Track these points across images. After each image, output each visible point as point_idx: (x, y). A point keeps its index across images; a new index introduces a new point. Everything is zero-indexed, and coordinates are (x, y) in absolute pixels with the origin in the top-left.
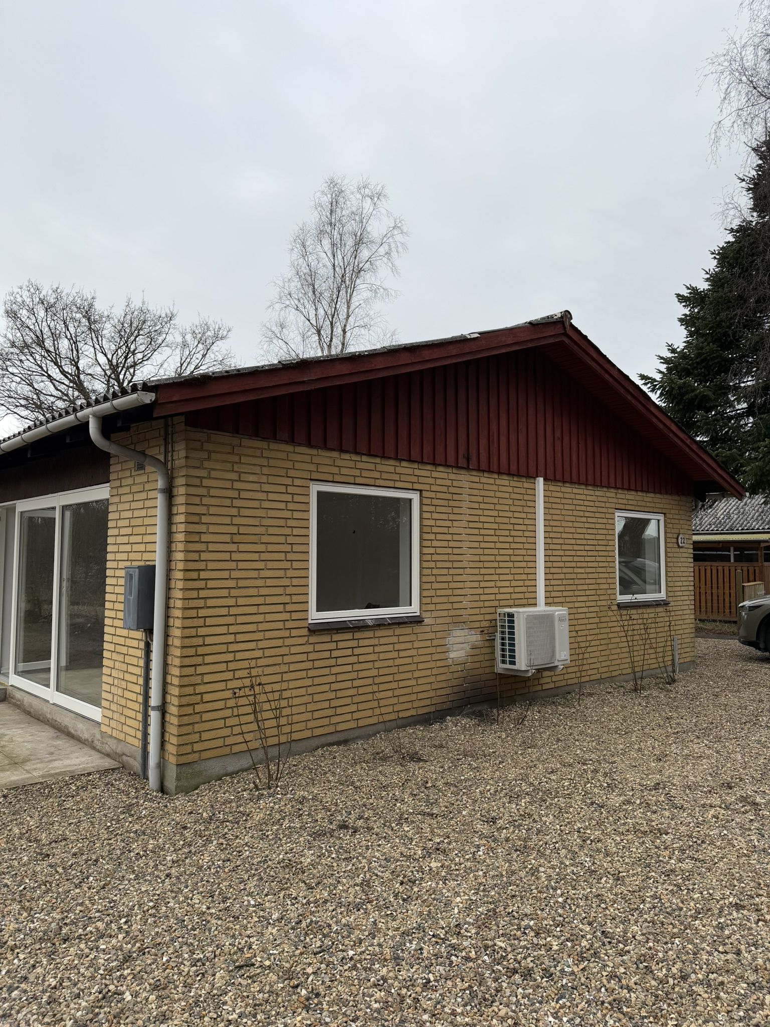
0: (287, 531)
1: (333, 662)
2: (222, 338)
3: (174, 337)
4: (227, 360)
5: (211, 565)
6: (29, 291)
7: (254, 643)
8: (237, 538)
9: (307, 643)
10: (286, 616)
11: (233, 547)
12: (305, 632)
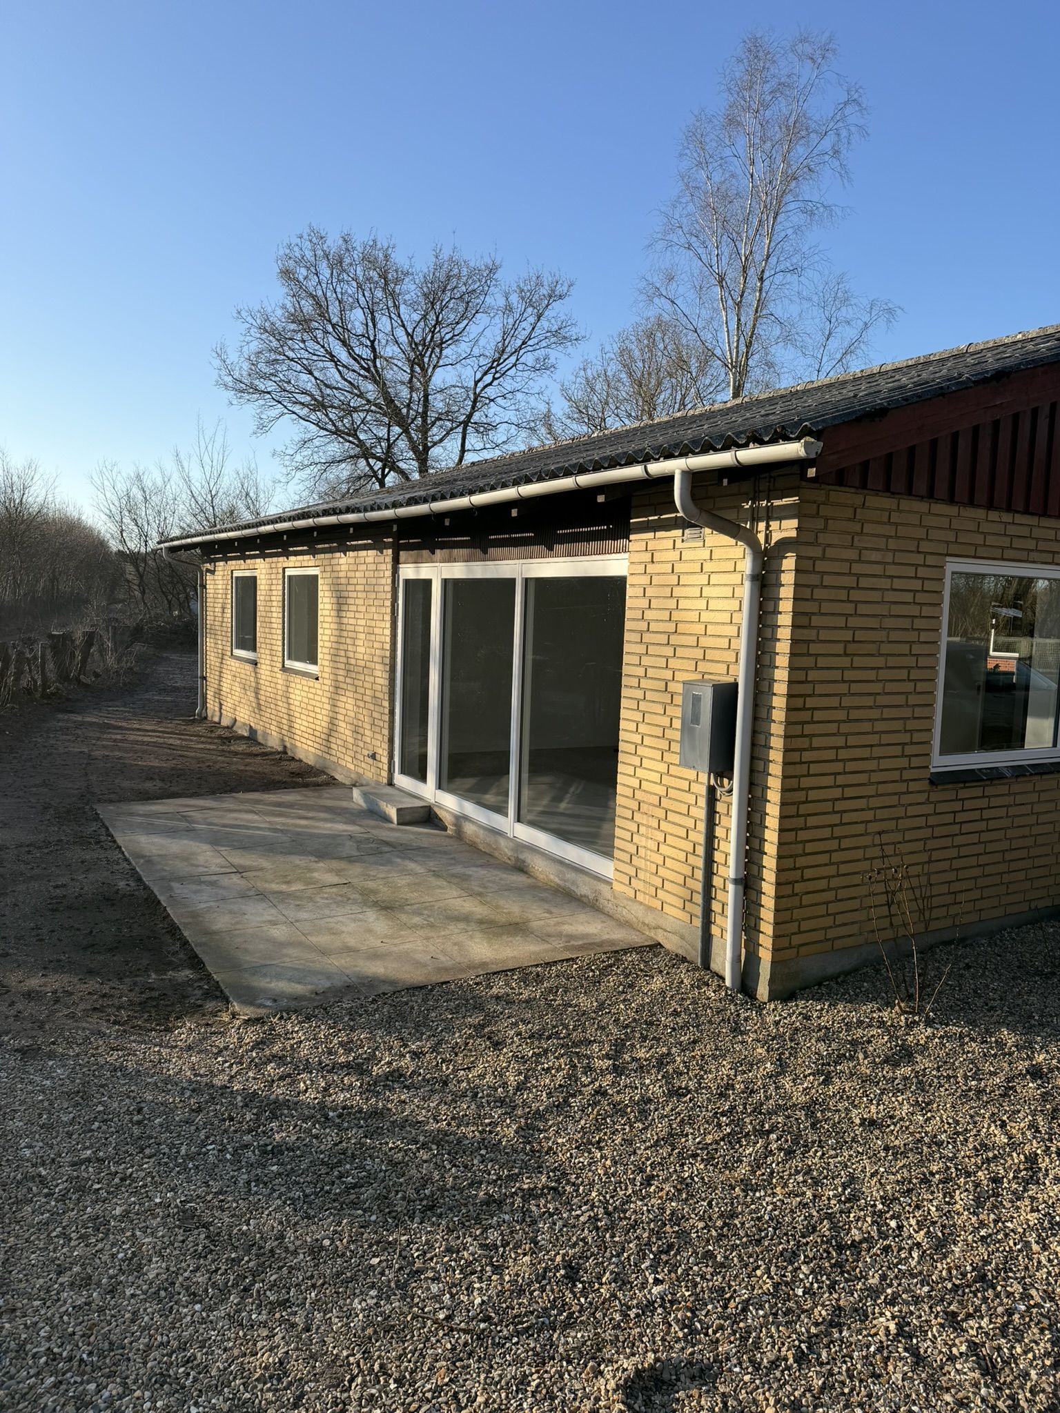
0: (912, 636)
1: (956, 829)
2: (561, 297)
3: (495, 299)
4: (567, 330)
5: (820, 689)
6: (311, 241)
7: (864, 801)
8: (852, 648)
9: (928, 802)
10: (903, 762)
11: (845, 662)
12: (925, 785)
